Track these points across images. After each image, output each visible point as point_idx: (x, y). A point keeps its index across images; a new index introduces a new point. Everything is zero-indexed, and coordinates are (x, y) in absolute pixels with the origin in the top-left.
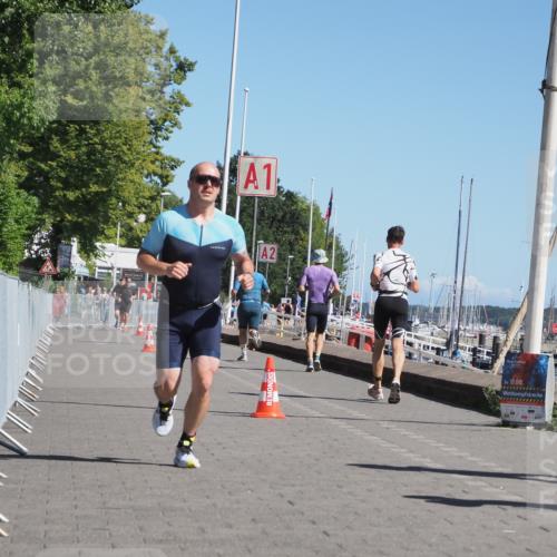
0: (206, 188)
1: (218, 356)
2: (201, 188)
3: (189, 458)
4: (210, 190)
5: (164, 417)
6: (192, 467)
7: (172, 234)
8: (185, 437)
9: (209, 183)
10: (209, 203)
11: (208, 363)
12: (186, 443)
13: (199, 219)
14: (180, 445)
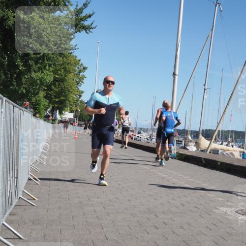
0: (109, 85)
1: (112, 145)
2: (108, 85)
3: (103, 182)
4: (111, 86)
5: (94, 166)
6: (105, 185)
7: (98, 100)
8: (102, 174)
9: (111, 83)
10: (111, 90)
11: (109, 148)
12: (102, 176)
13: (107, 96)
14: (100, 177)
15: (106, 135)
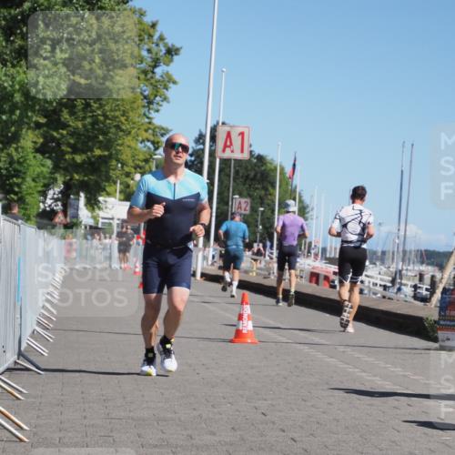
2: (174, 153)
7: (151, 190)
10: (180, 165)
13: (172, 179)
15: (173, 265)
